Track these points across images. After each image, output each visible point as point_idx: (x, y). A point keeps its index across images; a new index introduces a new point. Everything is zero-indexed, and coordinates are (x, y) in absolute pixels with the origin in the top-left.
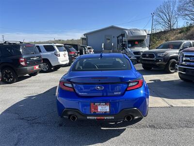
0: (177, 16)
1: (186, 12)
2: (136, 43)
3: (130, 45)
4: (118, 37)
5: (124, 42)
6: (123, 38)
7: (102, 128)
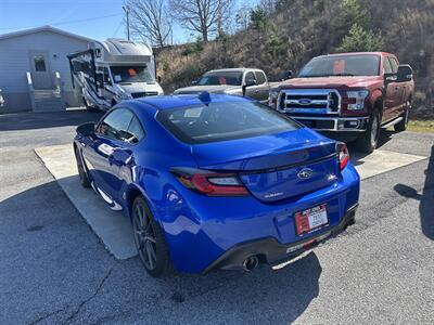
0: (169, 20)
1: (186, 14)
2: (132, 72)
3: (118, 78)
4: (70, 58)
5: (100, 69)
6: (97, 60)
7: (274, 268)
